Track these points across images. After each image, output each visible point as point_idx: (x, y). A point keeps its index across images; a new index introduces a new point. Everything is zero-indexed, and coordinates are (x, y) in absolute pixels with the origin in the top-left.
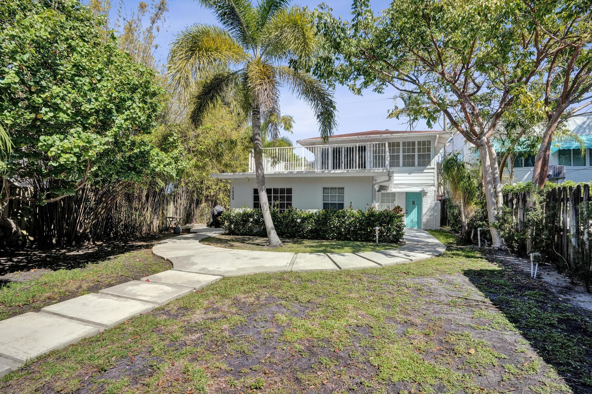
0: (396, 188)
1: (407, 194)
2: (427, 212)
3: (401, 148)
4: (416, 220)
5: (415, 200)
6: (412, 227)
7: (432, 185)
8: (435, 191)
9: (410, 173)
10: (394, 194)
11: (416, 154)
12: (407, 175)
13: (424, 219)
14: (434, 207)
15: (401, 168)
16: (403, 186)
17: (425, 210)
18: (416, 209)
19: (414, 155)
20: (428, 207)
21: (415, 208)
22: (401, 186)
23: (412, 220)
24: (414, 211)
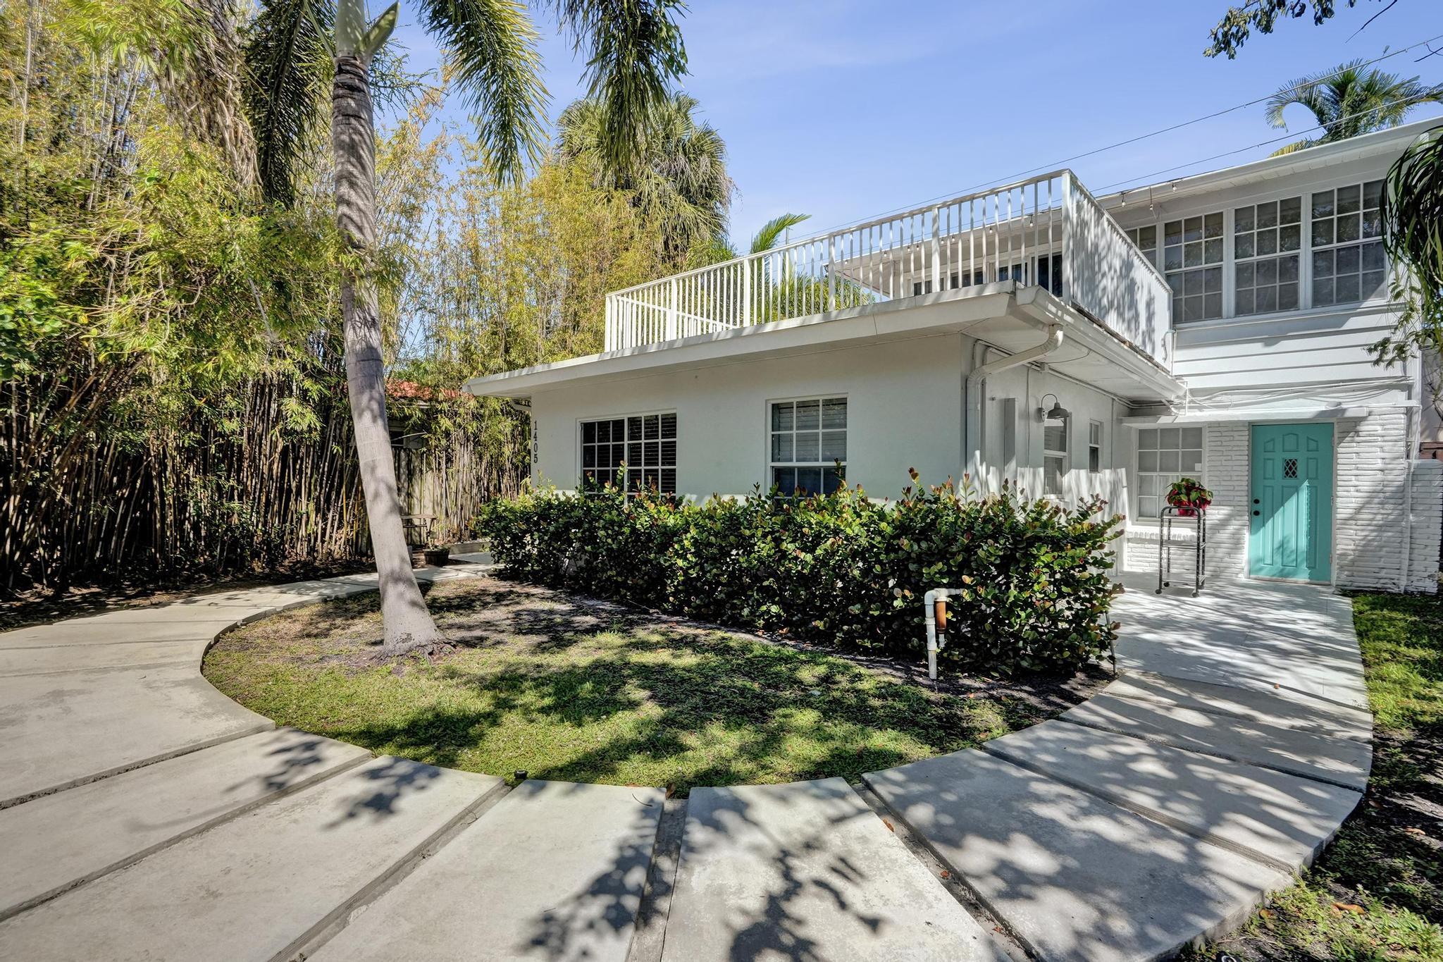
0: (1201, 408)
1: (1256, 428)
2: (1359, 510)
3: (1229, 235)
4: (1303, 542)
5: (1301, 458)
6: (1283, 574)
7: (1390, 387)
8: (1409, 412)
9: (1270, 341)
10: (1193, 434)
11: (1305, 252)
12: (1258, 347)
13: (1346, 541)
14: (1402, 490)
15: (1228, 322)
16: (1236, 399)
17: (1347, 500)
18: (1304, 495)
19: (1295, 259)
20: (1366, 485)
21: (1296, 490)
22: (1225, 399)
23: (1282, 545)
24: (1291, 504)
